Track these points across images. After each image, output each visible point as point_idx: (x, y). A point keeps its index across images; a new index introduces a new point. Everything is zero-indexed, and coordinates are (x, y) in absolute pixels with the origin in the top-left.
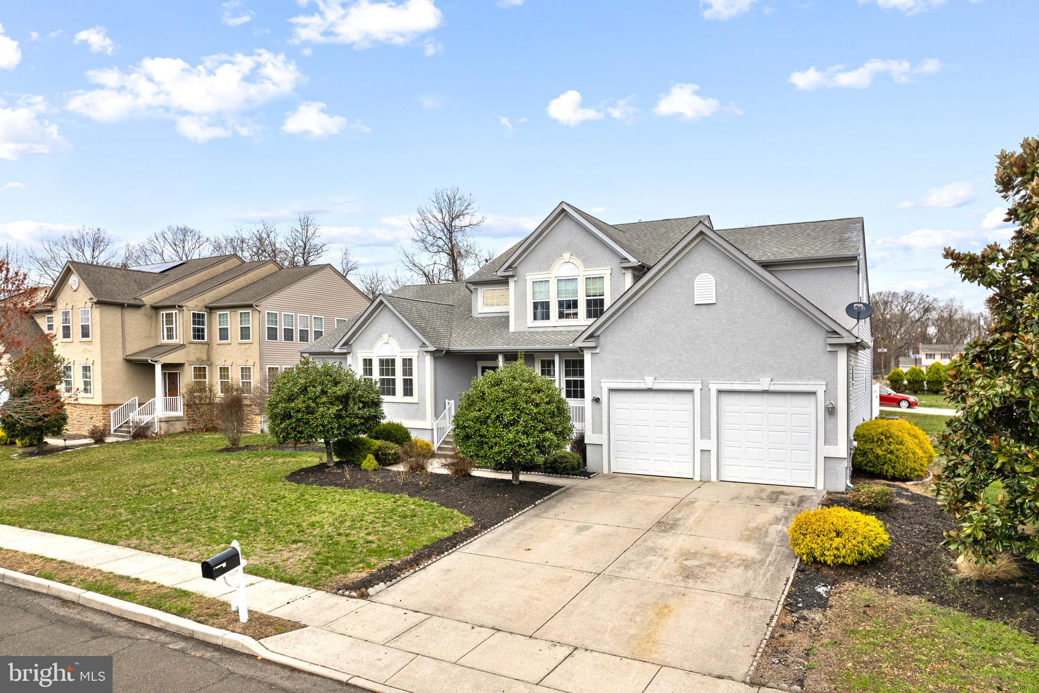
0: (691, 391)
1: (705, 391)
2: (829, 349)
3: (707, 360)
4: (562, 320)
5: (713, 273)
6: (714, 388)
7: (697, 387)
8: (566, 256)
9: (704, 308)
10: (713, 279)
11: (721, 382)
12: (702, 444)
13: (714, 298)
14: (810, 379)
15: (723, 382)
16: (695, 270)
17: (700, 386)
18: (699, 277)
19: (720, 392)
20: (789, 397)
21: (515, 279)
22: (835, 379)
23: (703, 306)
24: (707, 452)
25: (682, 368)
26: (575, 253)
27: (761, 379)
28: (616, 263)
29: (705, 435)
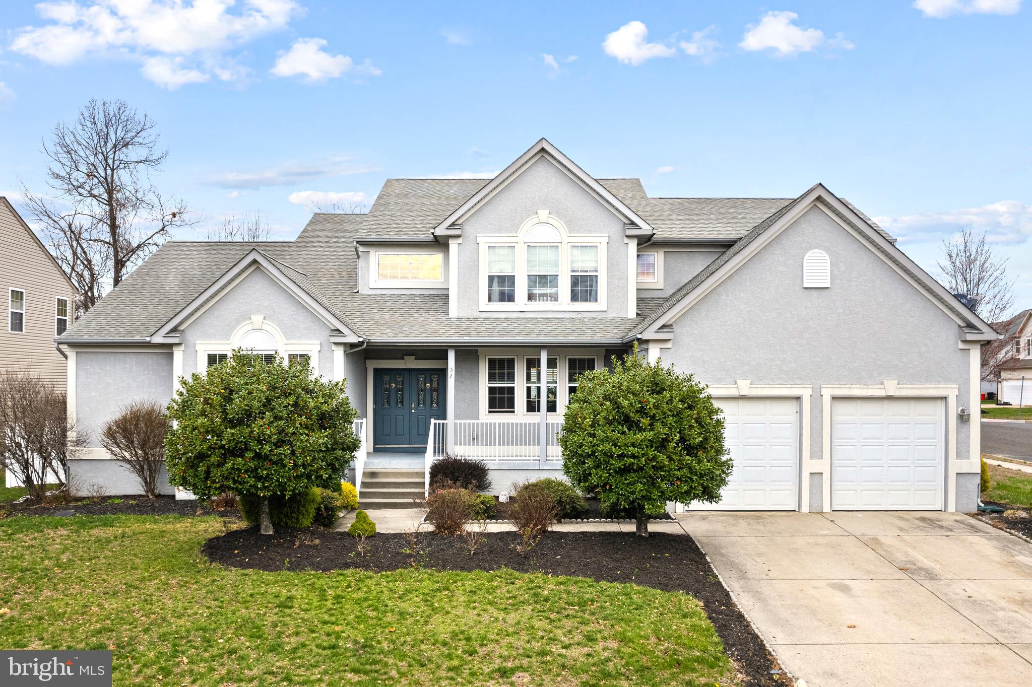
0: (798, 398)
1: (817, 397)
2: (961, 346)
3: (817, 359)
4: (533, 302)
5: (826, 249)
6: (827, 393)
7: (806, 393)
8: (543, 214)
9: (814, 292)
10: (827, 257)
11: (834, 386)
12: (810, 466)
13: (829, 281)
14: (939, 382)
15: (839, 386)
16: (804, 245)
17: (810, 392)
18: (809, 253)
19: (834, 398)
20: (912, 403)
21: (460, 241)
22: (968, 380)
23: (813, 291)
24: (817, 476)
25: (786, 369)
26: (555, 211)
27: (885, 382)
28: (615, 229)
29: (817, 454)
